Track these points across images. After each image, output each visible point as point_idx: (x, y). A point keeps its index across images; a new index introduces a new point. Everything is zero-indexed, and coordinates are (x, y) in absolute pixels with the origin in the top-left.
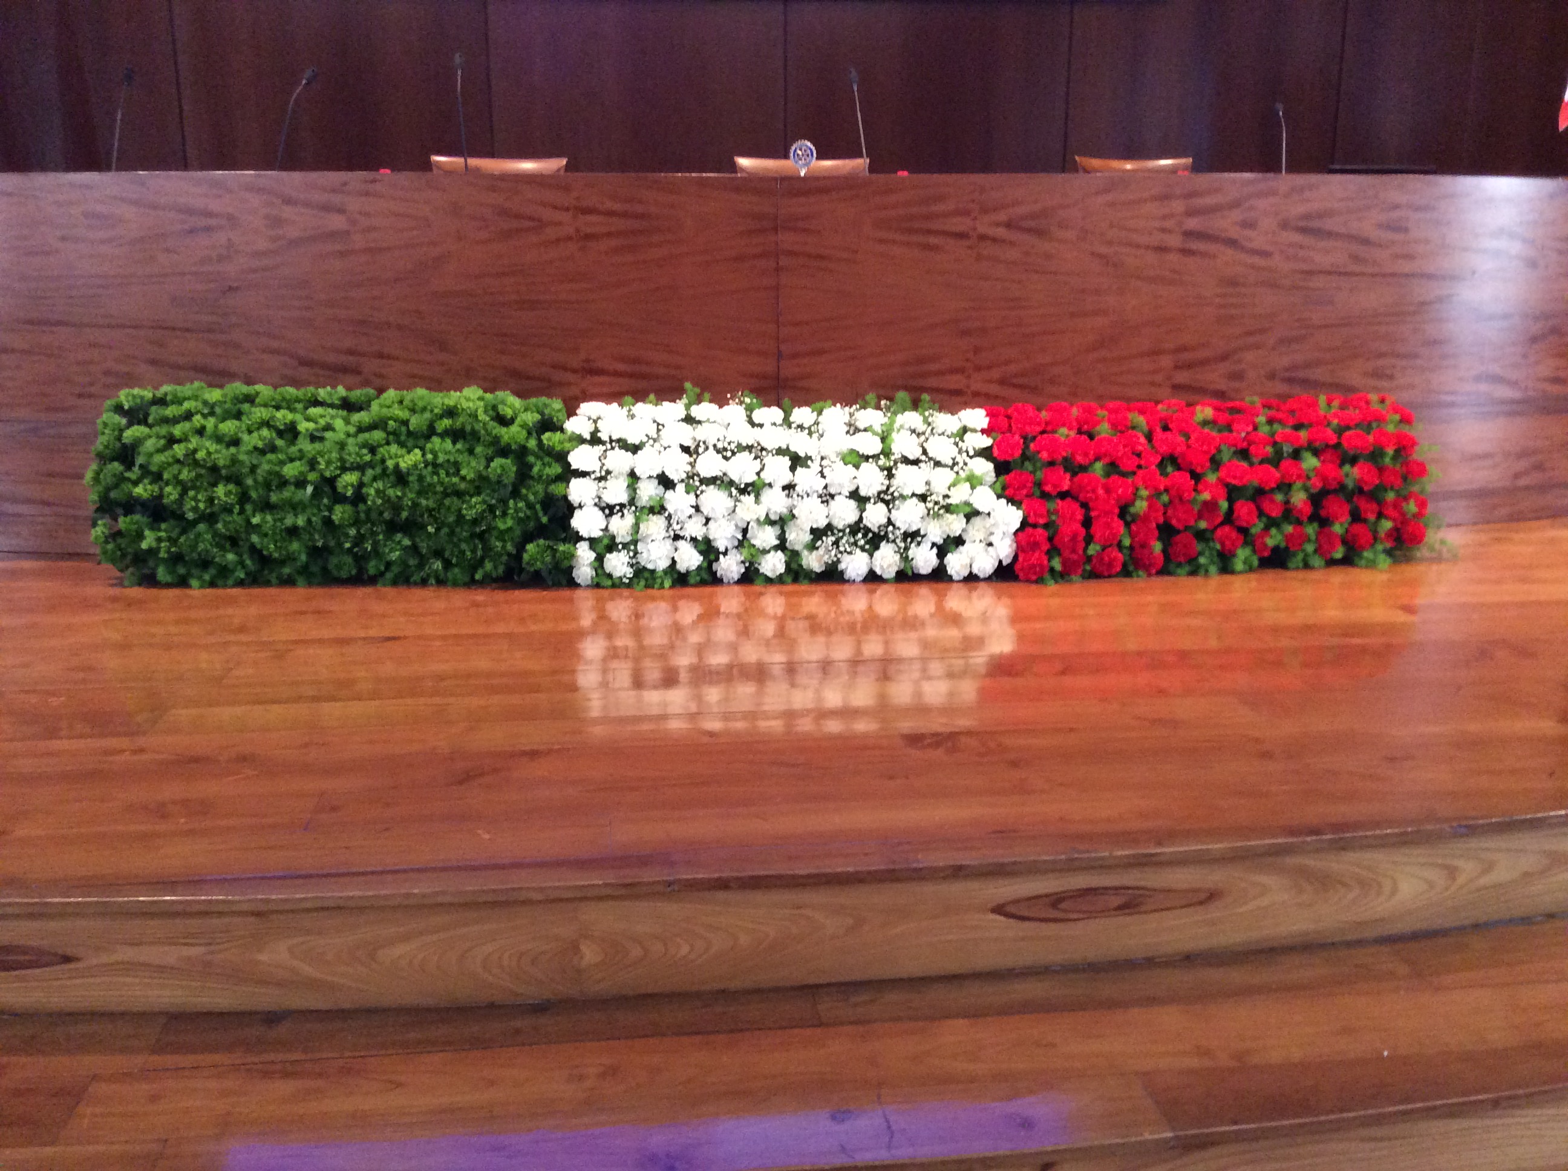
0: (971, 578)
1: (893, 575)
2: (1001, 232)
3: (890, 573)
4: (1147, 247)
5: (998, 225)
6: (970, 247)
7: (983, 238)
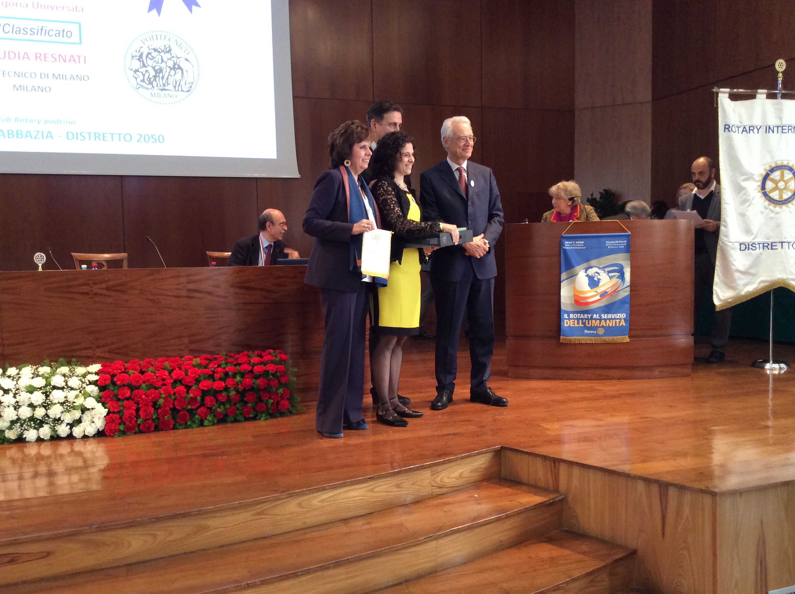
0: (85, 437)
1: (49, 438)
2: (104, 292)
3: (47, 437)
4: (172, 296)
5: (102, 289)
6: (90, 298)
7: (96, 294)
